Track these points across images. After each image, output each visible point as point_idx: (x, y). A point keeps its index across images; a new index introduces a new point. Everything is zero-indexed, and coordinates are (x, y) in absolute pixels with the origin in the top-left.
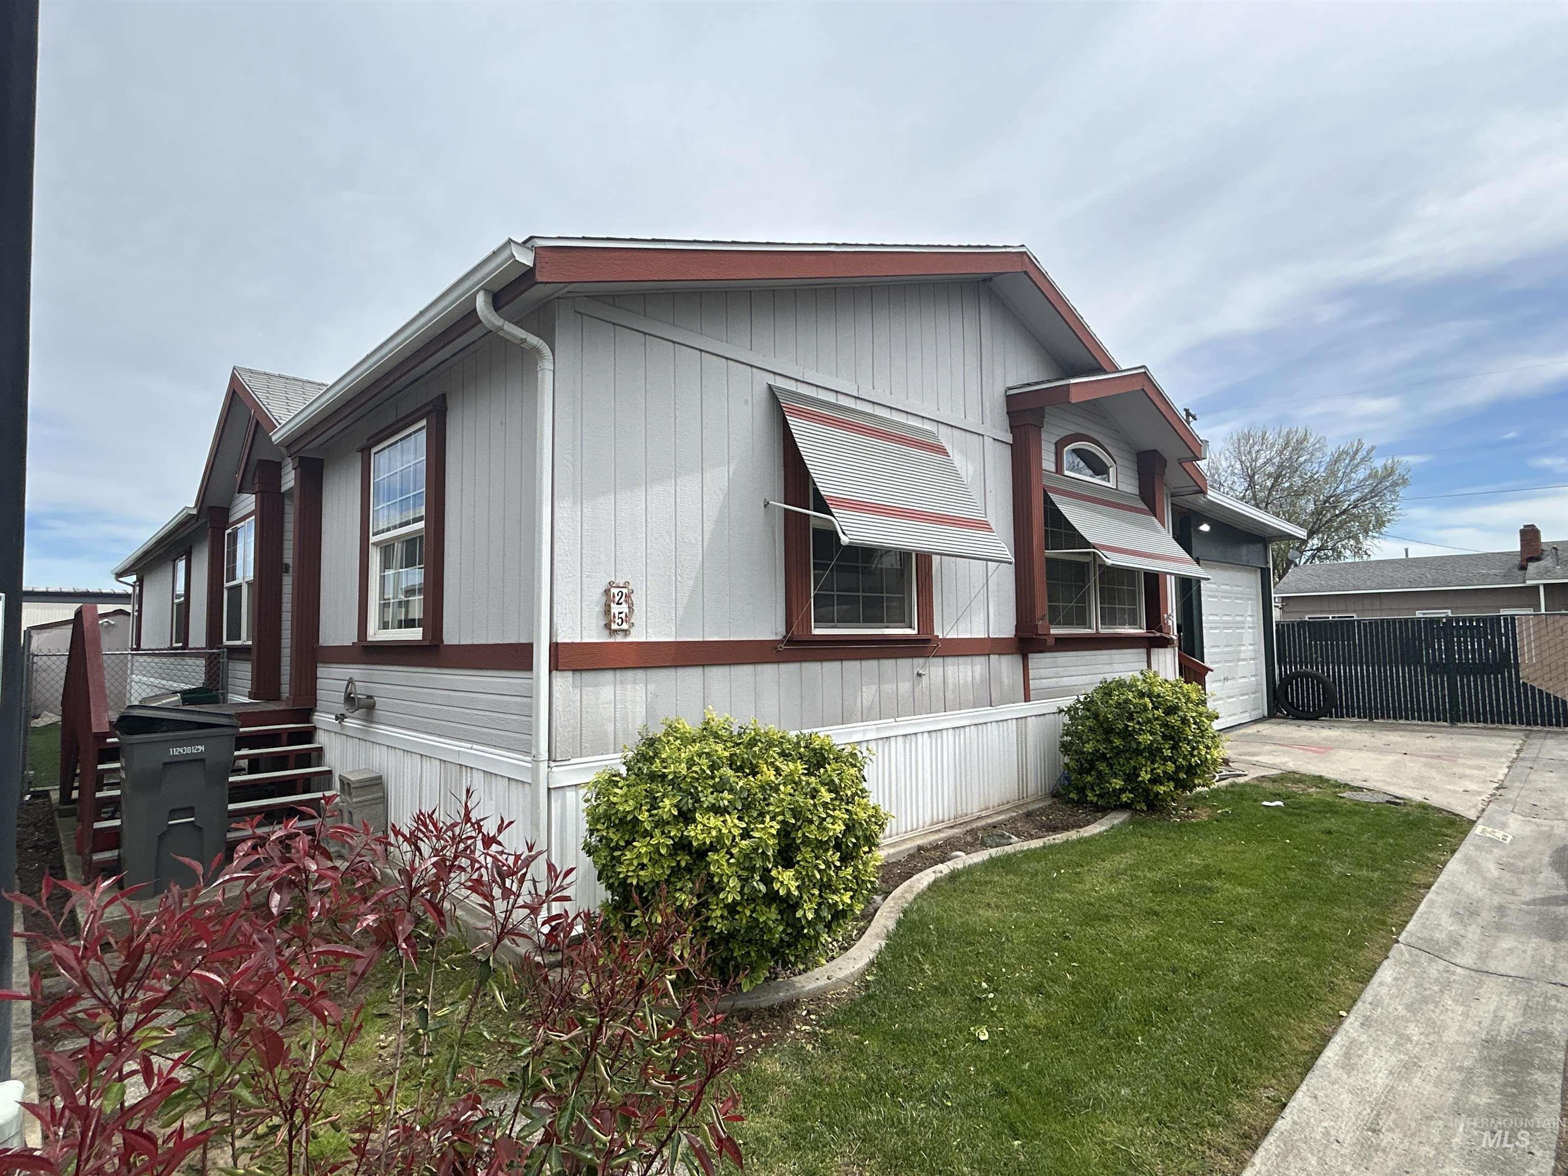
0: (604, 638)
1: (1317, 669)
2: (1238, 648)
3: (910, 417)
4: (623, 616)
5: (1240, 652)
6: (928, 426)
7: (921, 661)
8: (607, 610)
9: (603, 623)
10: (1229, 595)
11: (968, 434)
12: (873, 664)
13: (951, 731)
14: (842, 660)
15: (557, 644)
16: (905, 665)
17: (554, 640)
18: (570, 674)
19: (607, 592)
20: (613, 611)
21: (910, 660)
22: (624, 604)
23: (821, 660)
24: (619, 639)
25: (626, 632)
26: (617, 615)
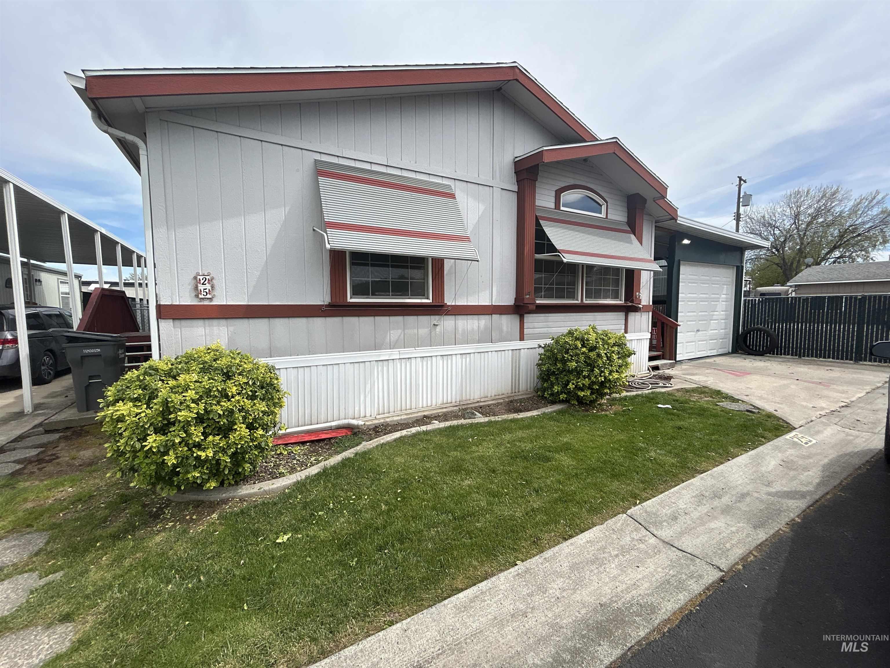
0: (195, 302)
1: (768, 327)
2: (712, 313)
3: (431, 177)
4: (207, 291)
5: (713, 315)
6: (445, 182)
7: (437, 317)
8: (197, 287)
9: (193, 294)
10: (708, 282)
11: (480, 187)
12: (400, 319)
13: (458, 356)
14: (374, 316)
15: (160, 305)
16: (424, 319)
17: (158, 303)
18: (171, 320)
19: (195, 278)
20: (199, 288)
21: (429, 317)
22: (207, 285)
23: (359, 316)
24: (206, 303)
25: (211, 299)
26: (202, 290)
